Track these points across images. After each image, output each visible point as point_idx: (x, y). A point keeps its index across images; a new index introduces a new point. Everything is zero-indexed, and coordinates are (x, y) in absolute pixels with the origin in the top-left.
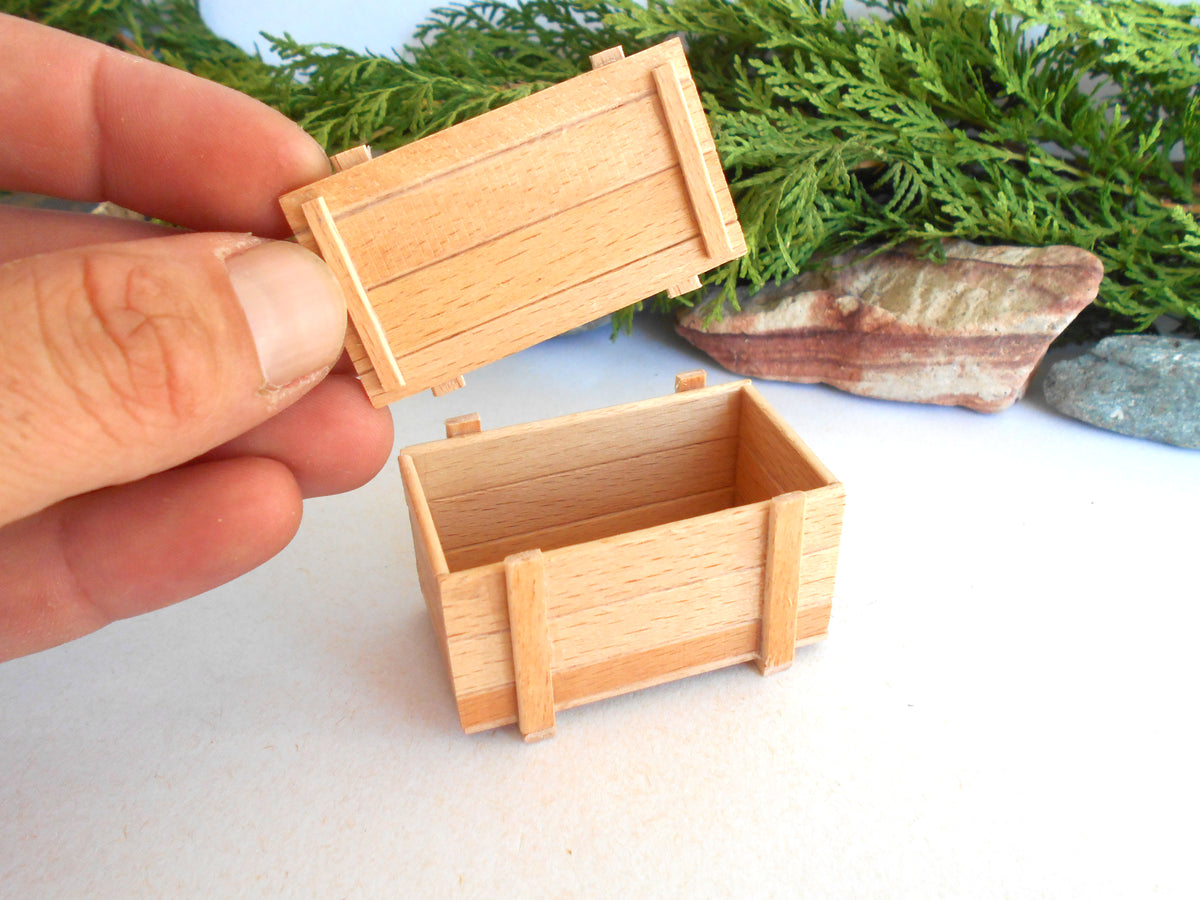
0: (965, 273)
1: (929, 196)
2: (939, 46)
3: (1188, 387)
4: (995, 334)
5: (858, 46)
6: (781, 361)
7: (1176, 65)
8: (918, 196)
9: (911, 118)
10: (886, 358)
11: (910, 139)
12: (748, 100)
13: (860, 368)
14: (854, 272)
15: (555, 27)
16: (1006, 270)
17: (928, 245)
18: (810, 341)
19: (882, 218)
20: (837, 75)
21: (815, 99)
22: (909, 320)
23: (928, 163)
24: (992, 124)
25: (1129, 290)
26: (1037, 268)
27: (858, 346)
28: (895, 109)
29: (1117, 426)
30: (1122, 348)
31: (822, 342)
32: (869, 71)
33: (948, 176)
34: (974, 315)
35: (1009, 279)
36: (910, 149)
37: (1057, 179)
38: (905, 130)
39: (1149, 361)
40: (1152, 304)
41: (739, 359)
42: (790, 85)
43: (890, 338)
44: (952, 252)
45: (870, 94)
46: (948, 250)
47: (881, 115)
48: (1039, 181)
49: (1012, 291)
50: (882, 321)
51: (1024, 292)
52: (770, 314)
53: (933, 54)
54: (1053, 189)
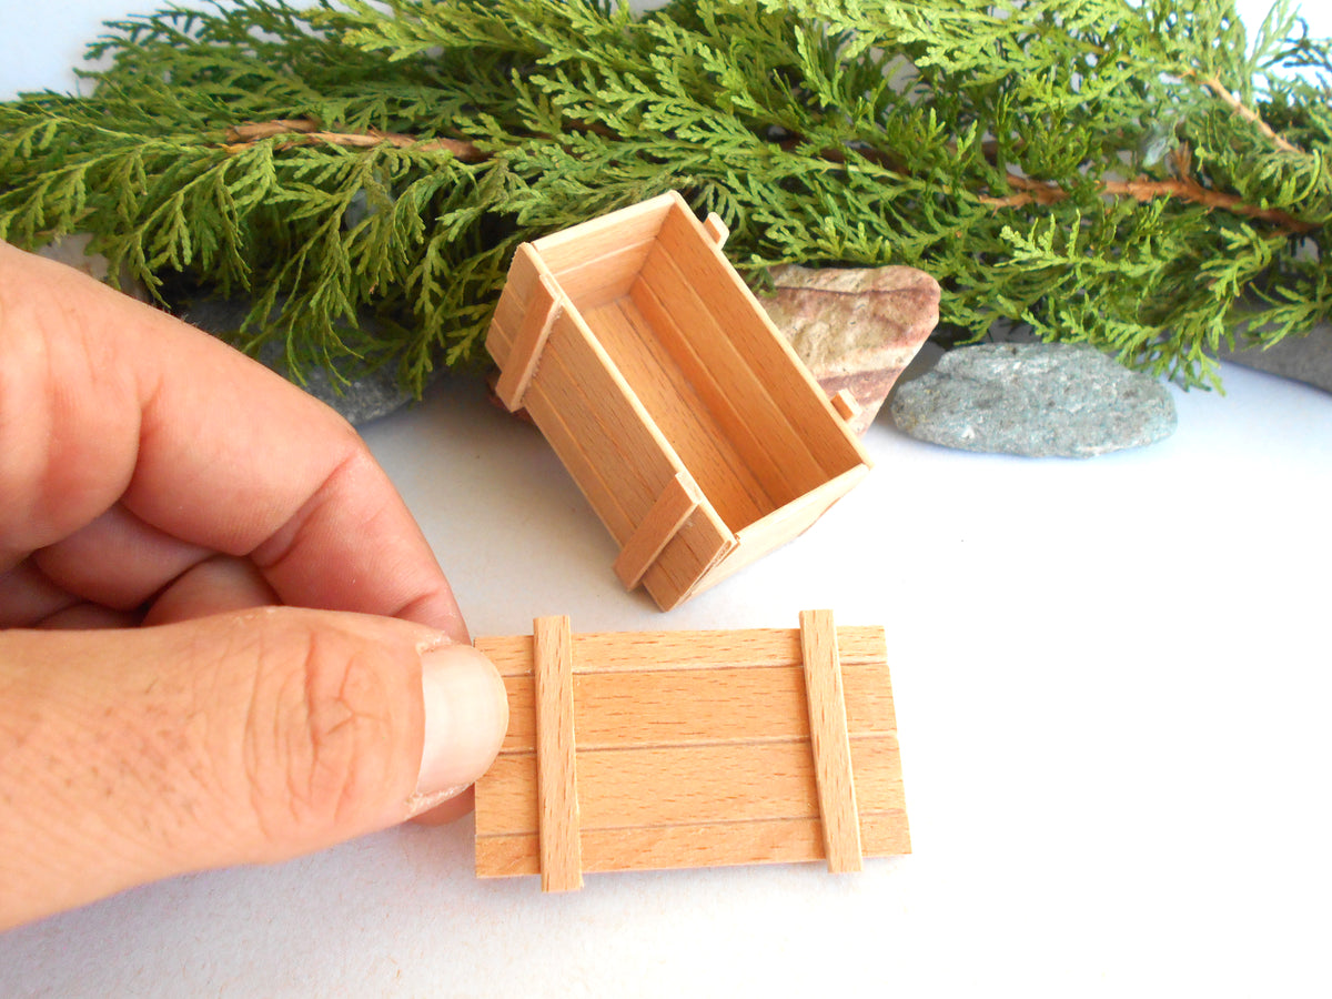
0: (801, 305)
1: (748, 218)
2: (740, 48)
3: (1031, 396)
4: (843, 374)
5: (652, 56)
7: (983, 60)
8: (736, 220)
9: (720, 134)
11: (722, 157)
12: (535, 122)
15: (275, 38)
16: (842, 298)
17: (754, 274)
20: (633, 90)
21: (612, 122)
23: (743, 181)
24: (805, 132)
25: (962, 298)
26: (875, 294)
28: (702, 125)
29: (969, 446)
30: (964, 362)
32: (668, 83)
33: (766, 193)
34: (820, 354)
35: (847, 309)
36: (723, 168)
37: (877, 186)
38: (716, 150)
39: (990, 373)
40: (986, 309)
42: (582, 104)
44: (782, 280)
45: (672, 111)
46: (777, 278)
47: (688, 134)
48: (859, 189)
49: (854, 323)
51: (865, 323)
53: (734, 60)
54: (875, 197)
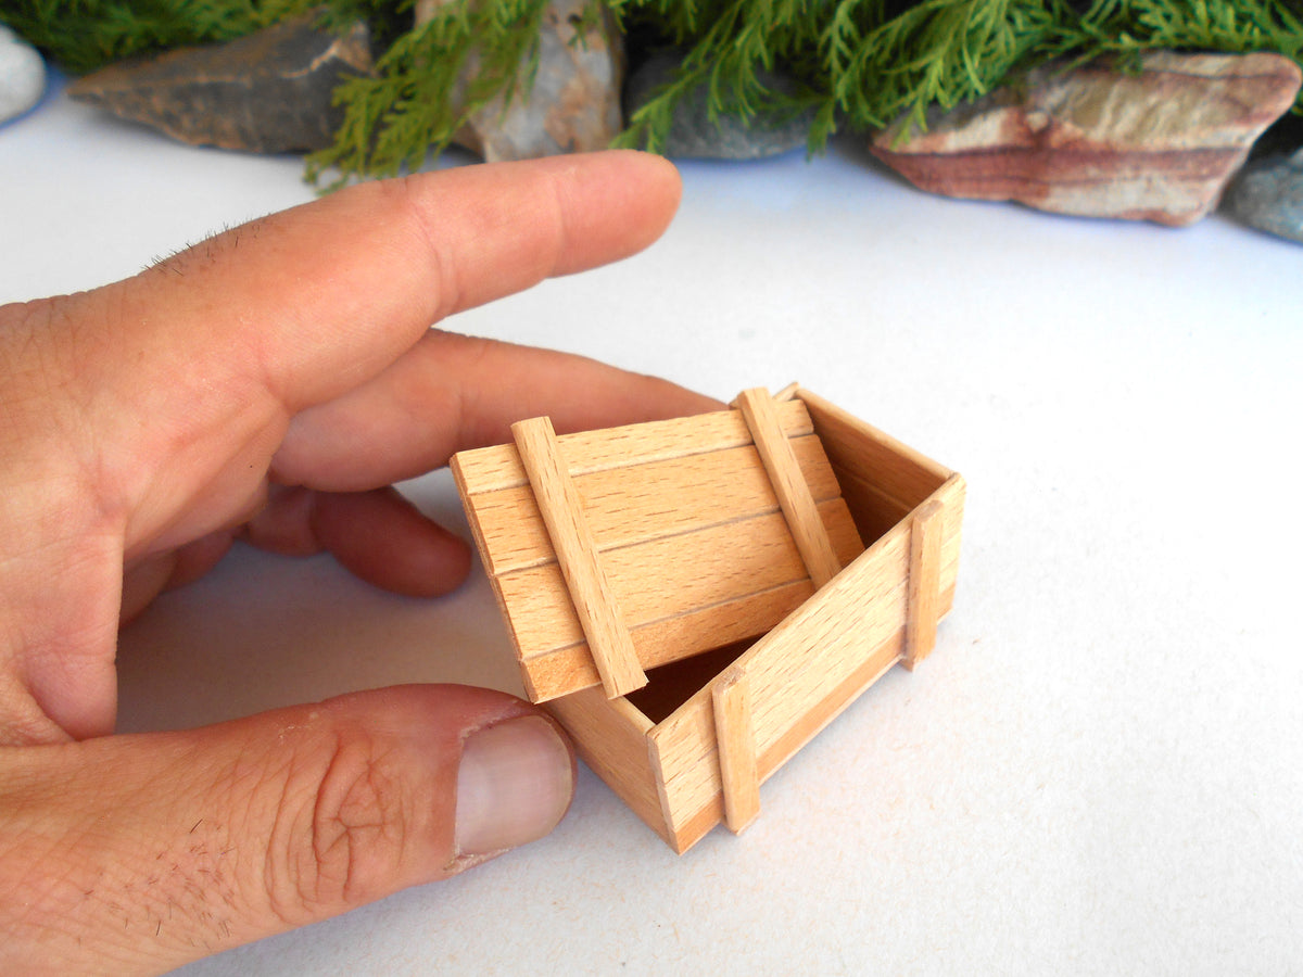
0: (1160, 85)
4: (1182, 148)
6: (971, 179)
10: (1074, 173)
13: (1047, 185)
14: (1049, 86)
16: (1201, 80)
17: (1125, 57)
18: (999, 159)
19: (1080, 29)
22: (1097, 135)
26: (1233, 78)
27: (1047, 162)
31: (1012, 159)
34: (1163, 128)
35: (1202, 90)
41: (930, 177)
43: (1078, 154)
44: (1151, 63)
46: (1145, 61)
49: (1204, 103)
50: (1071, 137)
51: (1216, 104)
52: (961, 133)
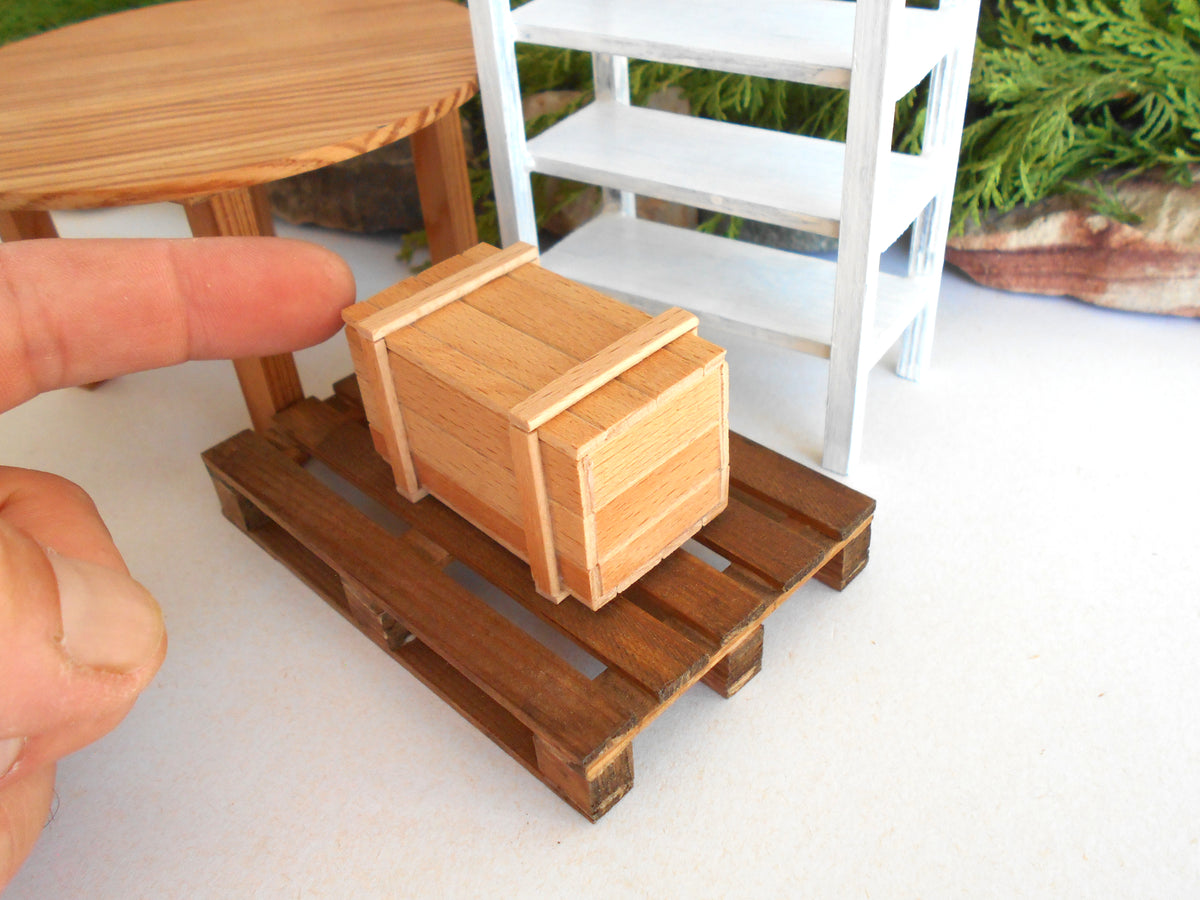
1: (1180, 123)
6: (1030, 275)
8: (1168, 125)
9: (1167, 51)
10: (1133, 271)
11: (1166, 71)
12: (1010, 37)
13: (1105, 281)
17: (1175, 170)
18: (1058, 257)
19: (1130, 144)
20: (1097, 13)
21: (1075, 37)
22: (1156, 237)
23: (1181, 94)
27: (1106, 261)
28: (1152, 43)
31: (1071, 258)
32: (1130, 9)
36: (1164, 80)
38: (1162, 64)
41: (990, 272)
42: (1053, 24)
43: (1137, 254)
45: (1130, 29)
46: (1195, 174)
47: (1139, 50)
50: (1131, 238)
52: (1022, 233)
